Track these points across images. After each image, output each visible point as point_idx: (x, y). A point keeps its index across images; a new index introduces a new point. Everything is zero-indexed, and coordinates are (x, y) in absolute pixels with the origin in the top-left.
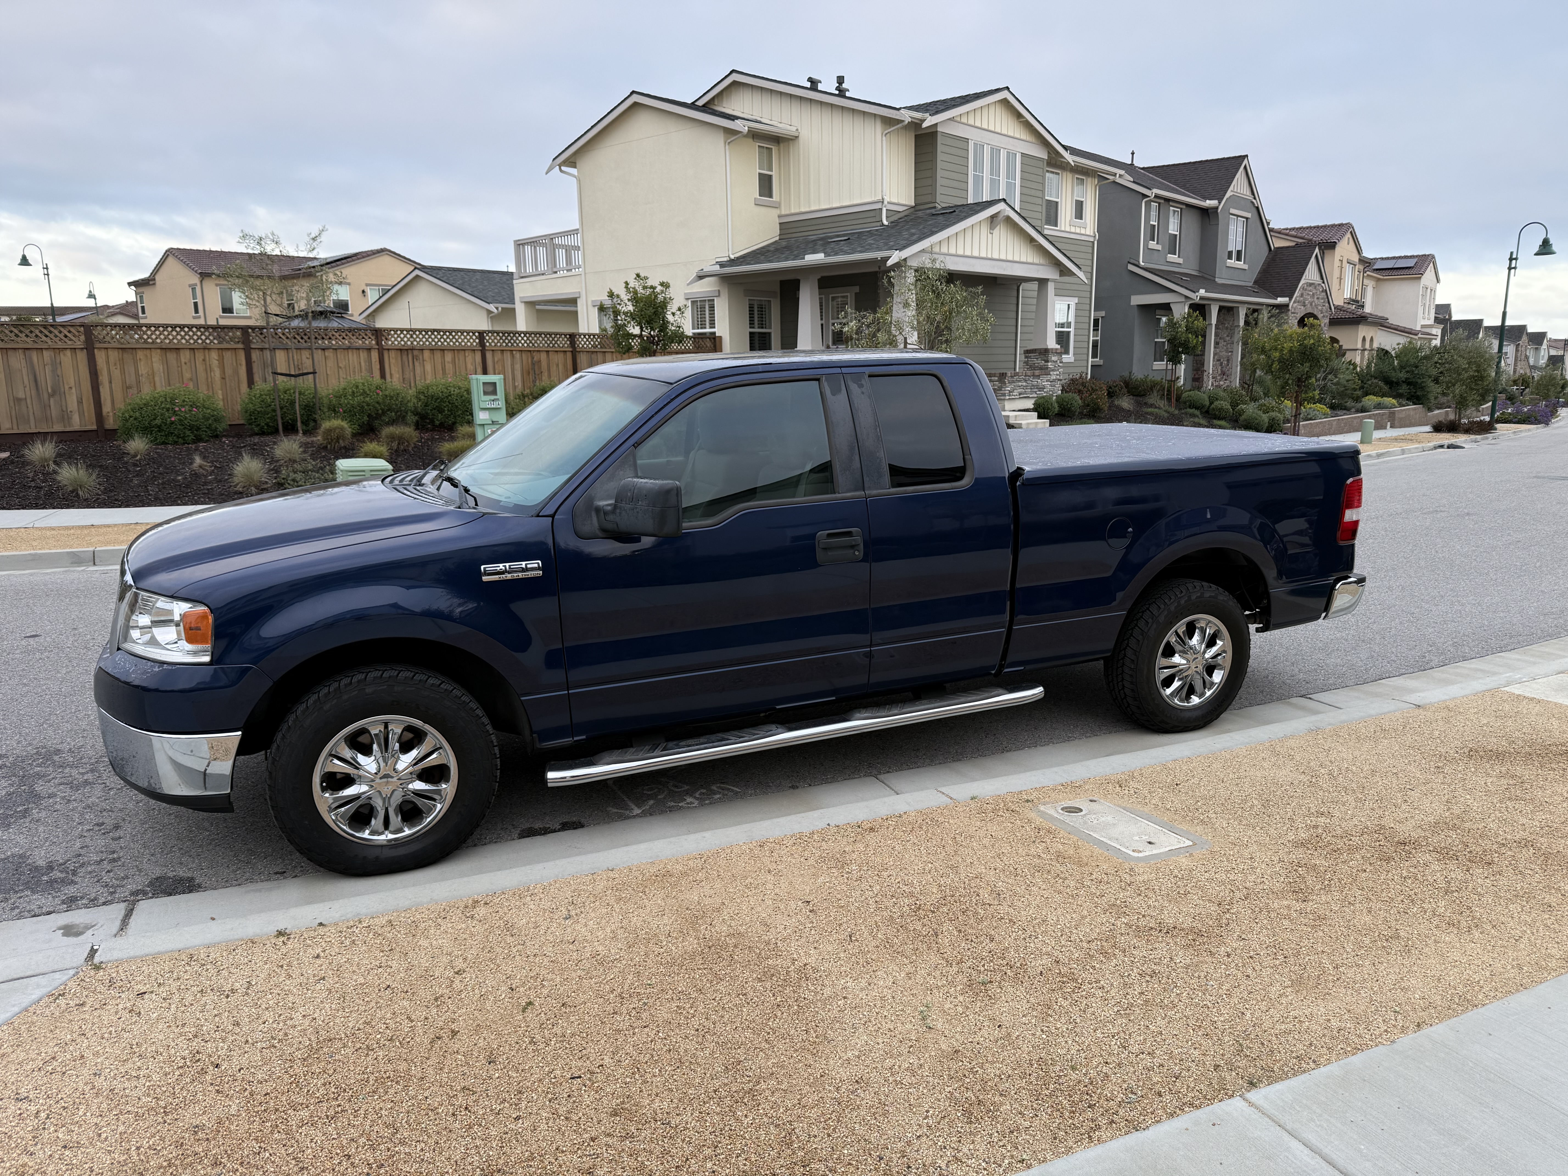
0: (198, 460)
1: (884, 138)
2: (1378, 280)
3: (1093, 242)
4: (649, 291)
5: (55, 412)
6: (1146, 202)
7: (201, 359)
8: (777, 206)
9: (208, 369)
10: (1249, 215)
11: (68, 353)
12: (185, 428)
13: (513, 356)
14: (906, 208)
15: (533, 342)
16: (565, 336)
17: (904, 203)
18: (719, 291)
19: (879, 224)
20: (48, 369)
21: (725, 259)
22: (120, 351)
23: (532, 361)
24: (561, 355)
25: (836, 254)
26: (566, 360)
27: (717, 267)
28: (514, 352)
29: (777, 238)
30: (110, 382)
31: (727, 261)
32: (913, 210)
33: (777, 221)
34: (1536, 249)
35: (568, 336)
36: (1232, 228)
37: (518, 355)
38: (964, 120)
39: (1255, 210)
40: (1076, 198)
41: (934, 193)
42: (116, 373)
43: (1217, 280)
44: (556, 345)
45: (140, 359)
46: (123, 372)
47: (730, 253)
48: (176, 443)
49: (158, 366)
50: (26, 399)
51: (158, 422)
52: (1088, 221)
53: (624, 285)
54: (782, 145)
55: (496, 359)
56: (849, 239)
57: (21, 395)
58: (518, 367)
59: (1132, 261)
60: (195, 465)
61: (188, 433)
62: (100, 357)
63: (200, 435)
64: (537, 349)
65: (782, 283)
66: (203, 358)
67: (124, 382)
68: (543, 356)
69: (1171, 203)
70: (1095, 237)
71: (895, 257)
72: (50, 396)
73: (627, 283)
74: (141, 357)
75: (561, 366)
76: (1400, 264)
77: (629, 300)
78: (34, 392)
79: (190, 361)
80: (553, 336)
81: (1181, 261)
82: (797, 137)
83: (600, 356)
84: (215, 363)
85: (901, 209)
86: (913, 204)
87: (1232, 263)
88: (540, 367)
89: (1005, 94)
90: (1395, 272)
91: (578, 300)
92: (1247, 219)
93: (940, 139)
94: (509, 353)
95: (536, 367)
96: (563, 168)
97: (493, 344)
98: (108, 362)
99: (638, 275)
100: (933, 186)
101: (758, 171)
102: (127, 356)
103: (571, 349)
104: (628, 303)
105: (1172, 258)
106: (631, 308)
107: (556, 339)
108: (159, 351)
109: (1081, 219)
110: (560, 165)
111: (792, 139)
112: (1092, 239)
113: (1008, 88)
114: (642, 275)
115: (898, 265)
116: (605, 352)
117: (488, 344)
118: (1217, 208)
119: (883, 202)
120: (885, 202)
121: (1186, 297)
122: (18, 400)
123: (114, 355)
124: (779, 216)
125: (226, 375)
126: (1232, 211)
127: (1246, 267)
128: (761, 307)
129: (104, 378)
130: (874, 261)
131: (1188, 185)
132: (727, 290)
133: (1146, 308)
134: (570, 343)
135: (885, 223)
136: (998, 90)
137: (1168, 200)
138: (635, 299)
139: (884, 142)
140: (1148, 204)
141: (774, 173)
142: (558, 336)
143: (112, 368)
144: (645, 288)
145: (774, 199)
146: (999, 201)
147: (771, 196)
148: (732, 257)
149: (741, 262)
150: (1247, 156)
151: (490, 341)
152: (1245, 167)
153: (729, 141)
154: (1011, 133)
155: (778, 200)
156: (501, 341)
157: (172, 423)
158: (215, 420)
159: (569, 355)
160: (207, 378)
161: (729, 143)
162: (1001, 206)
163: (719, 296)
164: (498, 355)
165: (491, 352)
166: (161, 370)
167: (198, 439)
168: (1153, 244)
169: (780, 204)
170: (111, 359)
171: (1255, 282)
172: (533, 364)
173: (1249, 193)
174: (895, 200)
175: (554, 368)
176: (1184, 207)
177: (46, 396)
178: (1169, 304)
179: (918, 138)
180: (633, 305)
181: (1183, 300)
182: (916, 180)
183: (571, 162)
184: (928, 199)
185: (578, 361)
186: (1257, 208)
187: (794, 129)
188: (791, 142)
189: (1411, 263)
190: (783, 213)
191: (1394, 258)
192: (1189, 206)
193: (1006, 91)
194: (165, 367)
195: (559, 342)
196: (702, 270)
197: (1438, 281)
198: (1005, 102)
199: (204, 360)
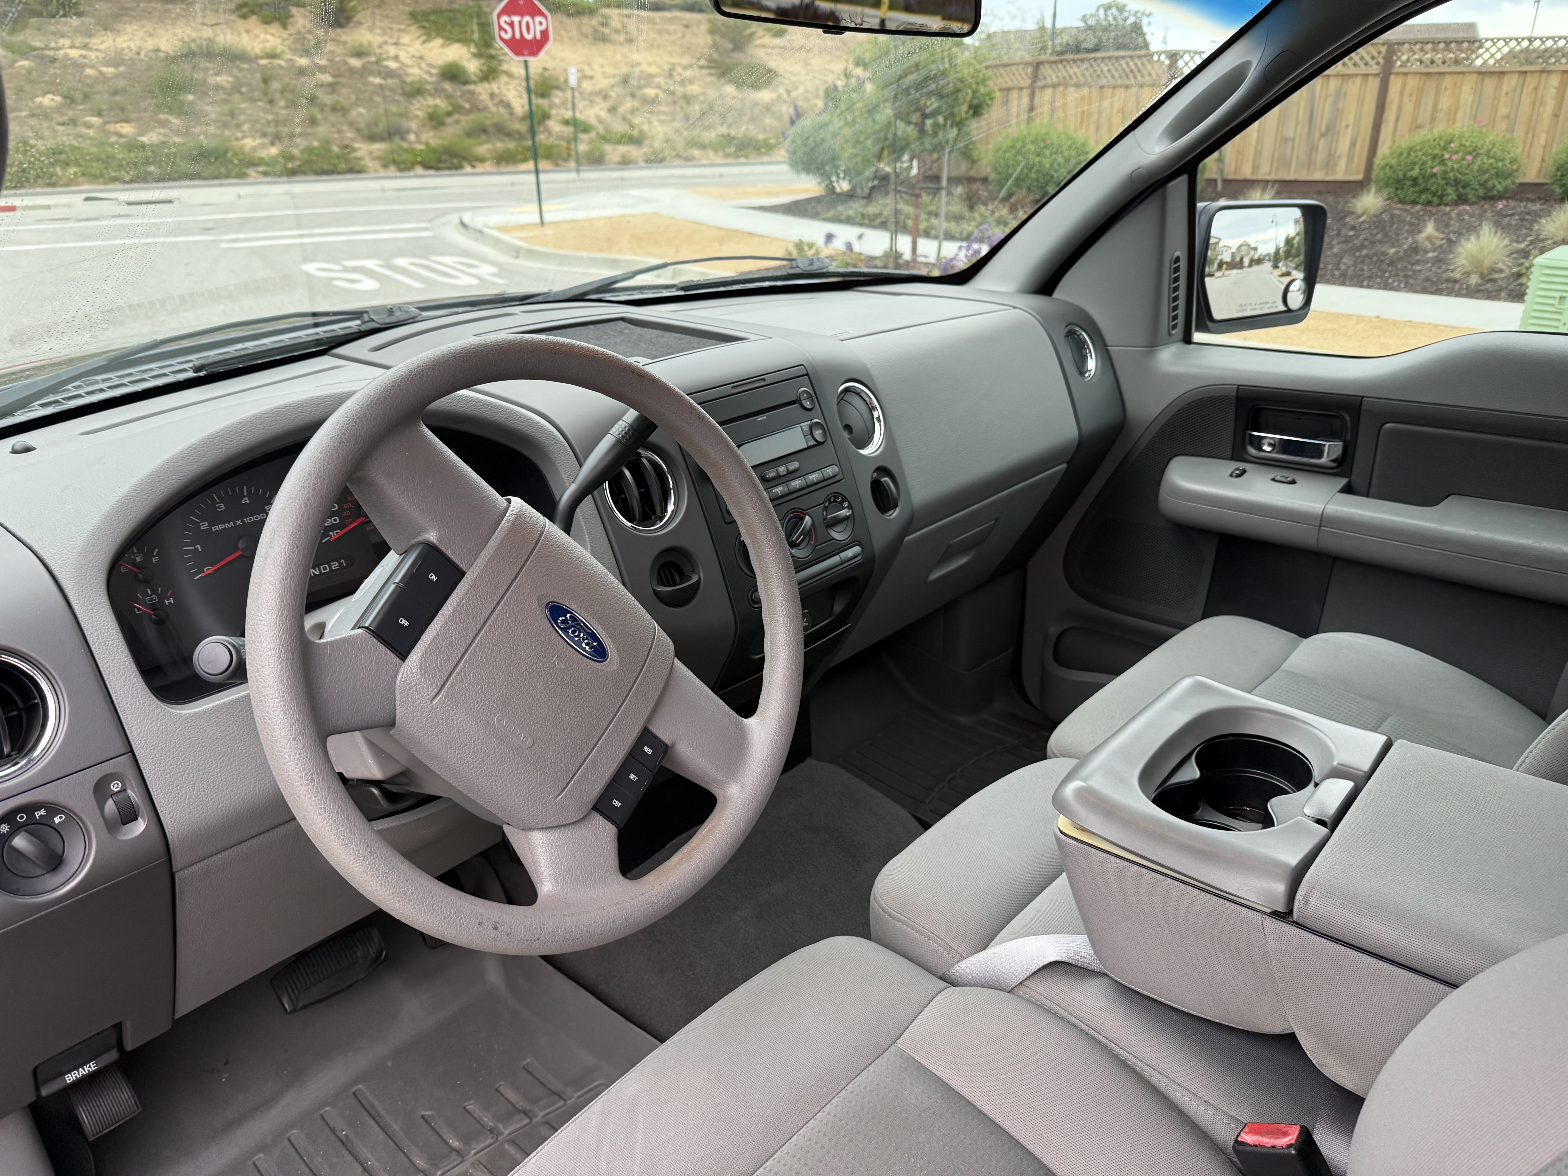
0: (1430, 229)
5: (1320, 156)
7: (1532, 87)
9: (1537, 102)
11: (1358, 80)
12: (1447, 184)
20: (1330, 101)
22: (1423, 77)
30: (1397, 119)
42: (1408, 107)
45: (1446, 88)
46: (1417, 106)
48: (1429, 203)
49: (1467, 97)
50: (1294, 139)
51: (1415, 172)
57: (1290, 134)
60: (1423, 235)
61: (1450, 190)
62: (1395, 85)
63: (1466, 195)
66: (1535, 85)
67: (1415, 117)
72: (1323, 135)
74: (1449, 86)
78: (1305, 130)
79: (1514, 91)
84: (1552, 92)
98: (1402, 93)
102: (1431, 84)
108: (1475, 76)
122: (1285, 140)
123: (1413, 82)
125: (1563, 111)
129: (1390, 115)
143: (1406, 100)
157: (1434, 175)
158: (1497, 175)
160: (1532, 115)
166: (1469, 103)
167: (1462, 200)
170: (1408, 89)
177: (1317, 135)
194: (1477, 99)
199: (1536, 89)
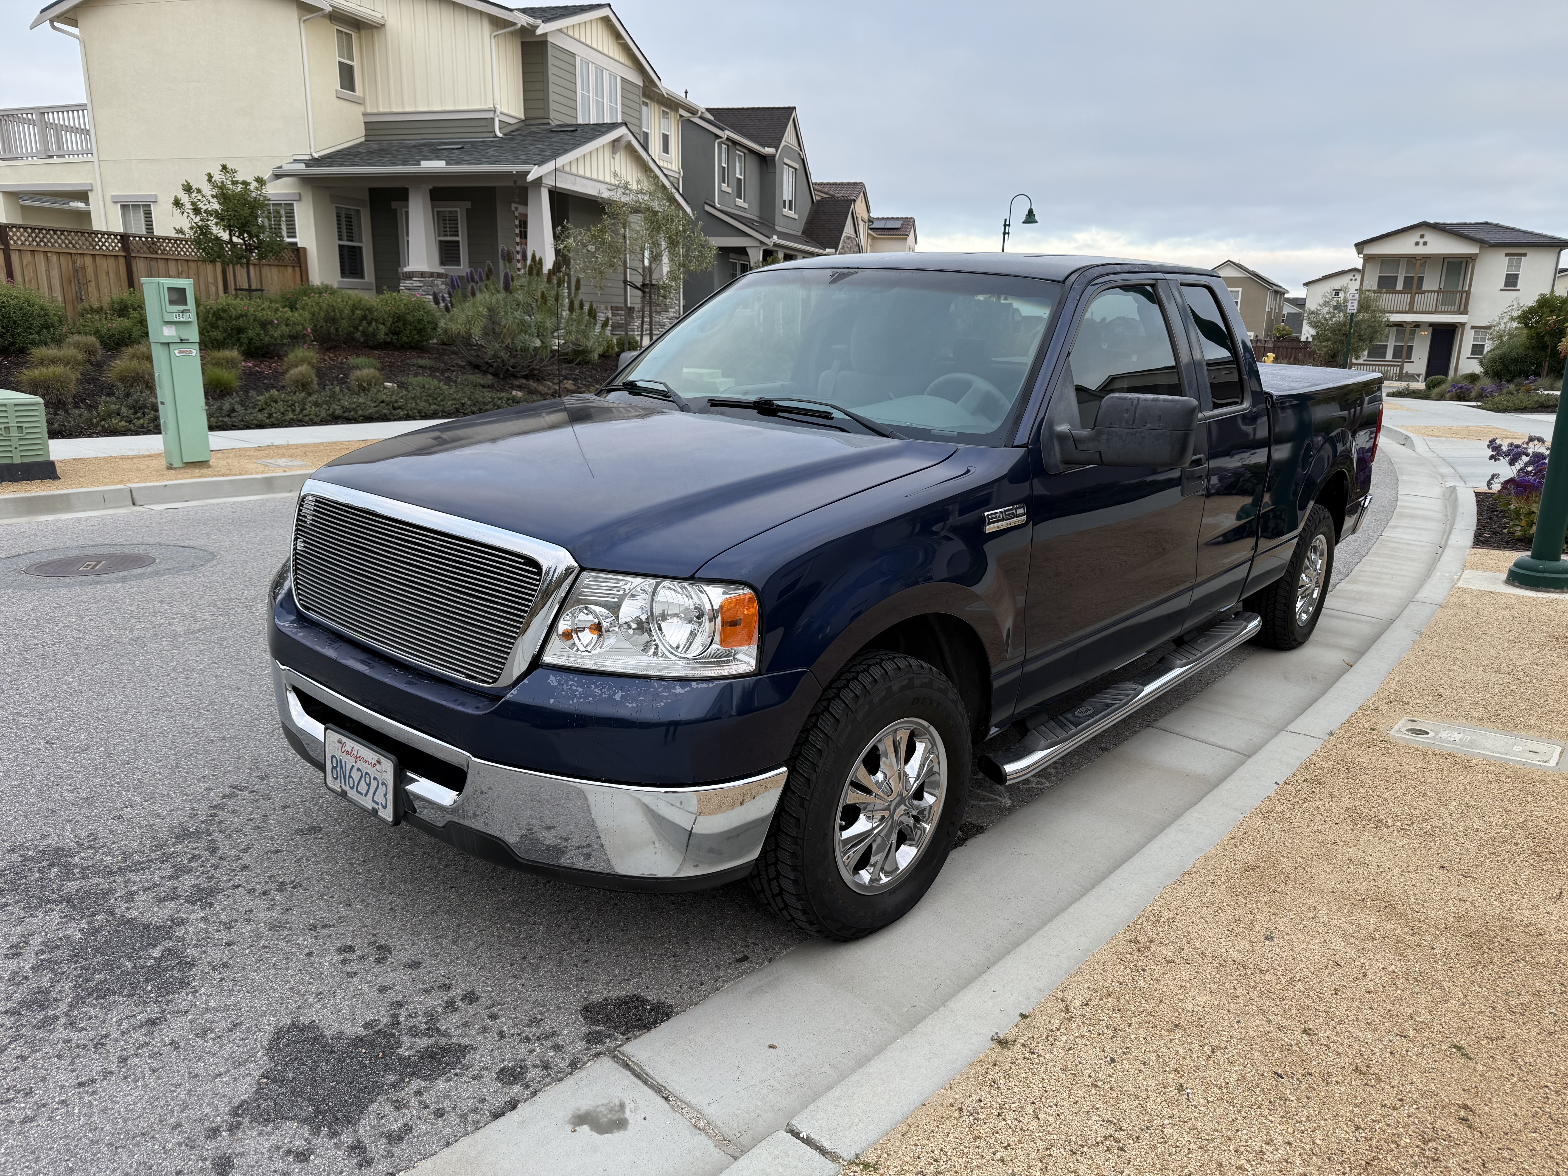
1: (493, 40)
2: (874, 238)
3: (678, 179)
4: (240, 187)
6: (719, 143)
8: (360, 102)
10: (797, 166)
13: (48, 259)
14: (516, 121)
15: (74, 242)
16: (116, 236)
17: (513, 114)
18: (300, 194)
19: (491, 135)
21: (307, 158)
23: (73, 267)
24: (112, 261)
25: (458, 163)
26: (118, 266)
27: (302, 166)
28: (49, 255)
29: (363, 139)
31: (310, 160)
32: (523, 124)
33: (362, 120)
34: (1024, 218)
35: (119, 237)
36: (785, 177)
37: (54, 258)
38: (570, 33)
39: (801, 162)
40: (663, 131)
41: (546, 108)
43: (776, 227)
44: (104, 248)
47: (313, 151)
52: (673, 157)
53: (207, 177)
54: (363, 32)
55: (25, 263)
56: (462, 148)
58: (55, 273)
59: (708, 201)
64: (79, 252)
65: (372, 191)
68: (88, 261)
69: (738, 147)
70: (679, 173)
71: (535, 173)
73: (210, 177)
75: (112, 275)
76: (890, 225)
77: (213, 196)
80: (100, 236)
81: (746, 206)
82: (383, 25)
83: (161, 264)
85: (512, 121)
86: (523, 117)
87: (786, 211)
88: (85, 275)
89: (605, 12)
90: (886, 232)
91: (90, 194)
92: (796, 169)
93: (550, 49)
94: (42, 255)
95: (80, 275)
96: (56, 24)
97: (19, 242)
99: (224, 167)
100: (545, 99)
101: (338, 59)
103: (123, 254)
104: (212, 200)
105: (740, 202)
106: (216, 206)
107: (103, 240)
109: (668, 153)
110: (52, 21)
111: (376, 27)
112: (677, 176)
113: (609, 5)
114: (229, 167)
115: (538, 181)
116: (167, 259)
117: (12, 242)
118: (774, 156)
119: (495, 111)
120: (498, 112)
121: (762, 242)
124: (364, 114)
126: (786, 161)
127: (796, 217)
128: (349, 218)
130: (508, 175)
131: (744, 131)
132: (310, 194)
133: (724, 251)
134: (123, 246)
135: (500, 135)
136: (599, 6)
137: (735, 143)
138: (223, 196)
139: (493, 45)
140: (720, 144)
141: (356, 64)
142: (106, 236)
144: (235, 183)
145: (357, 94)
146: (621, 124)
147: (353, 89)
148: (316, 155)
149: (331, 162)
150: (795, 108)
151: (15, 238)
152: (794, 119)
153: (305, 18)
154: (611, 55)
155: (362, 95)
156: (30, 239)
159: (122, 261)
161: (305, 21)
162: (623, 130)
163: (300, 200)
164: (27, 258)
165: (17, 253)
168: (724, 186)
169: (364, 99)
171: (803, 232)
172: (75, 270)
173: (796, 145)
174: (506, 112)
175: (103, 278)
176: (746, 152)
178: (745, 248)
179: (524, 45)
180: (219, 203)
181: (758, 244)
182: (525, 91)
183: (70, 18)
184: (540, 113)
185: (134, 269)
186: (803, 160)
187: (380, 16)
188: (375, 31)
189: (897, 224)
190: (369, 111)
191: (883, 219)
192: (751, 151)
193: (608, 8)
195: (107, 244)
196: (281, 167)
197: (916, 242)
198: (606, 20)
